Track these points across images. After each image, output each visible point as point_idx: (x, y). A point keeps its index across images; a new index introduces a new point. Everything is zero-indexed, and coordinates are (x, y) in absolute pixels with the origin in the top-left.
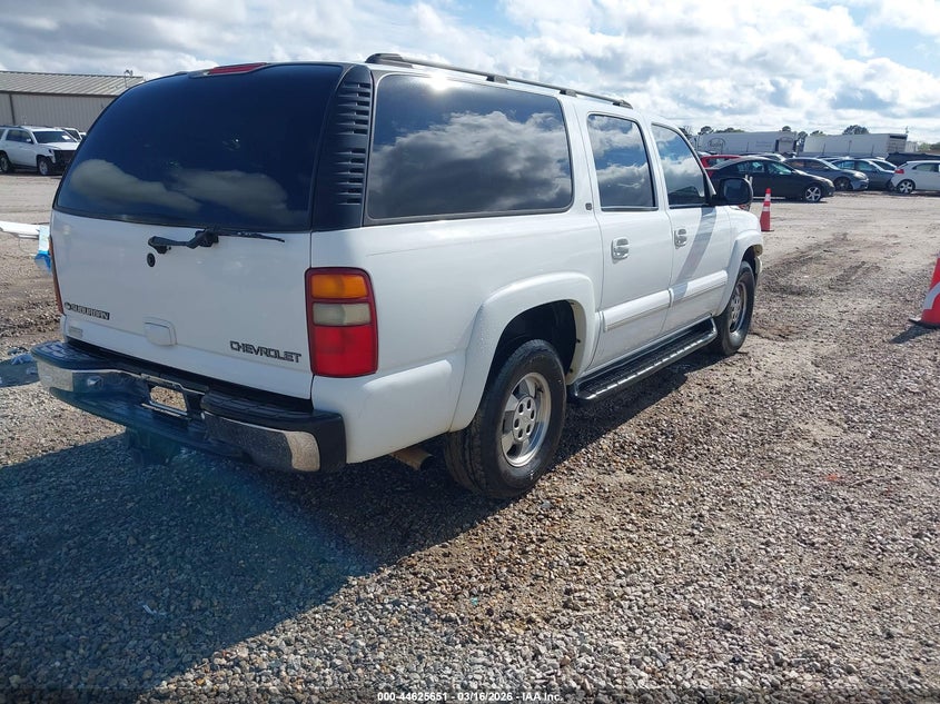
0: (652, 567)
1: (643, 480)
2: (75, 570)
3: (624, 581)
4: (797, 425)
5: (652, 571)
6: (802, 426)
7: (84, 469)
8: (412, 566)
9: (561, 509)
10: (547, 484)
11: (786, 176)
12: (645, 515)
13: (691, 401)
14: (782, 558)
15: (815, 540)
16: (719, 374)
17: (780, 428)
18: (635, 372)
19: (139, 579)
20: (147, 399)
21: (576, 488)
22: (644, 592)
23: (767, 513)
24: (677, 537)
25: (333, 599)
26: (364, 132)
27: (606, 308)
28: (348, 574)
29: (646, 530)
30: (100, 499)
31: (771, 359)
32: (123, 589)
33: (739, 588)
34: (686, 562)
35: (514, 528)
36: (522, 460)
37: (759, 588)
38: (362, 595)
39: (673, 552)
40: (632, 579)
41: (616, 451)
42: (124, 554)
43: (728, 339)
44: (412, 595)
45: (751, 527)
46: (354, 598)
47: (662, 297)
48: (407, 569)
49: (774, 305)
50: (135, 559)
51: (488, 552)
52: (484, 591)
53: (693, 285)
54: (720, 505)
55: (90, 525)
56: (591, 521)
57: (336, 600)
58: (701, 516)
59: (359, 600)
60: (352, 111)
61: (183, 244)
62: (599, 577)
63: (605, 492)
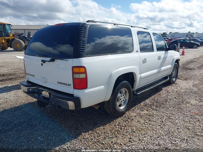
0: (150, 133)
1: (150, 113)
2: (26, 129)
3: (143, 136)
4: (188, 100)
5: (150, 134)
6: (189, 101)
7: (30, 107)
8: (96, 131)
9: (131, 119)
10: (128, 113)
11: (189, 43)
12: (150, 121)
13: (163, 94)
14: (181, 132)
15: (190, 128)
16: (170, 88)
17: (183, 101)
18: (149, 88)
19: (39, 132)
20: (41, 93)
21: (135, 114)
22: (148, 139)
23: (179, 121)
24: (157, 126)
25: (78, 138)
26: (85, 37)
27: (141, 74)
28: (82, 132)
29: (150, 124)
30: (33, 114)
31: (183, 85)
32: (35, 134)
33: (170, 139)
34: (158, 132)
35: (119, 123)
36: (122, 108)
37: (175, 139)
38: (85, 137)
39: (155, 130)
40: (145, 136)
41: (144, 106)
42: (36, 126)
43: (172, 80)
44: (95, 138)
45: (175, 124)
46: (83, 138)
47: (155, 71)
48: (95, 132)
49: (184, 72)
50: (38, 127)
51: (113, 128)
52: (111, 137)
53: (163, 68)
54: (167, 119)
55: (30, 120)
56: (137, 122)
57: (79, 138)
58: (163, 121)
59: (84, 138)
60: (82, 33)
61: (48, 61)
62: (138, 135)
63: (141, 115)
